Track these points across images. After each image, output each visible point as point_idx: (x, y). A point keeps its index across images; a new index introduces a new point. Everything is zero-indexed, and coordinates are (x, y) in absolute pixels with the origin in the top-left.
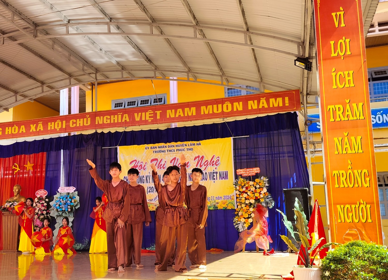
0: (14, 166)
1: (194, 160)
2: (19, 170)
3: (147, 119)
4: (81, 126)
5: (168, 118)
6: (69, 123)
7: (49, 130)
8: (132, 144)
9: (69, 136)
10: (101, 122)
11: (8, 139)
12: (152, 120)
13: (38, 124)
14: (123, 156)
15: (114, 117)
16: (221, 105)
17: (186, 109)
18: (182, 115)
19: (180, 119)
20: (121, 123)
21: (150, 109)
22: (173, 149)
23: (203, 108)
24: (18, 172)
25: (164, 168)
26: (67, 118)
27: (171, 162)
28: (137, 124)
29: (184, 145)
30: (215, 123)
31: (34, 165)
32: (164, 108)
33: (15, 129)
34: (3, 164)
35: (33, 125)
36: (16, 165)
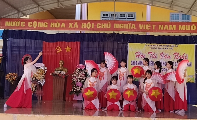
0: (57, 48)
2: (61, 51)
3: (146, 29)
4: (105, 28)
5: (159, 30)
6: (96, 25)
7: (82, 28)
8: (137, 42)
9: (96, 33)
10: (117, 27)
11: (52, 30)
12: (149, 29)
13: (75, 23)
14: (131, 49)
15: (126, 25)
16: (190, 26)
17: (170, 26)
18: (168, 29)
19: (166, 31)
20: (130, 29)
21: (148, 23)
22: (162, 47)
23: (180, 26)
24: (60, 52)
25: (156, 58)
26: (95, 22)
27: (160, 55)
28: (141, 31)
29: (168, 46)
30: (186, 35)
31: (71, 49)
32: (157, 24)
33: (58, 25)
34: (48, 47)
35: (71, 24)
36: (58, 48)
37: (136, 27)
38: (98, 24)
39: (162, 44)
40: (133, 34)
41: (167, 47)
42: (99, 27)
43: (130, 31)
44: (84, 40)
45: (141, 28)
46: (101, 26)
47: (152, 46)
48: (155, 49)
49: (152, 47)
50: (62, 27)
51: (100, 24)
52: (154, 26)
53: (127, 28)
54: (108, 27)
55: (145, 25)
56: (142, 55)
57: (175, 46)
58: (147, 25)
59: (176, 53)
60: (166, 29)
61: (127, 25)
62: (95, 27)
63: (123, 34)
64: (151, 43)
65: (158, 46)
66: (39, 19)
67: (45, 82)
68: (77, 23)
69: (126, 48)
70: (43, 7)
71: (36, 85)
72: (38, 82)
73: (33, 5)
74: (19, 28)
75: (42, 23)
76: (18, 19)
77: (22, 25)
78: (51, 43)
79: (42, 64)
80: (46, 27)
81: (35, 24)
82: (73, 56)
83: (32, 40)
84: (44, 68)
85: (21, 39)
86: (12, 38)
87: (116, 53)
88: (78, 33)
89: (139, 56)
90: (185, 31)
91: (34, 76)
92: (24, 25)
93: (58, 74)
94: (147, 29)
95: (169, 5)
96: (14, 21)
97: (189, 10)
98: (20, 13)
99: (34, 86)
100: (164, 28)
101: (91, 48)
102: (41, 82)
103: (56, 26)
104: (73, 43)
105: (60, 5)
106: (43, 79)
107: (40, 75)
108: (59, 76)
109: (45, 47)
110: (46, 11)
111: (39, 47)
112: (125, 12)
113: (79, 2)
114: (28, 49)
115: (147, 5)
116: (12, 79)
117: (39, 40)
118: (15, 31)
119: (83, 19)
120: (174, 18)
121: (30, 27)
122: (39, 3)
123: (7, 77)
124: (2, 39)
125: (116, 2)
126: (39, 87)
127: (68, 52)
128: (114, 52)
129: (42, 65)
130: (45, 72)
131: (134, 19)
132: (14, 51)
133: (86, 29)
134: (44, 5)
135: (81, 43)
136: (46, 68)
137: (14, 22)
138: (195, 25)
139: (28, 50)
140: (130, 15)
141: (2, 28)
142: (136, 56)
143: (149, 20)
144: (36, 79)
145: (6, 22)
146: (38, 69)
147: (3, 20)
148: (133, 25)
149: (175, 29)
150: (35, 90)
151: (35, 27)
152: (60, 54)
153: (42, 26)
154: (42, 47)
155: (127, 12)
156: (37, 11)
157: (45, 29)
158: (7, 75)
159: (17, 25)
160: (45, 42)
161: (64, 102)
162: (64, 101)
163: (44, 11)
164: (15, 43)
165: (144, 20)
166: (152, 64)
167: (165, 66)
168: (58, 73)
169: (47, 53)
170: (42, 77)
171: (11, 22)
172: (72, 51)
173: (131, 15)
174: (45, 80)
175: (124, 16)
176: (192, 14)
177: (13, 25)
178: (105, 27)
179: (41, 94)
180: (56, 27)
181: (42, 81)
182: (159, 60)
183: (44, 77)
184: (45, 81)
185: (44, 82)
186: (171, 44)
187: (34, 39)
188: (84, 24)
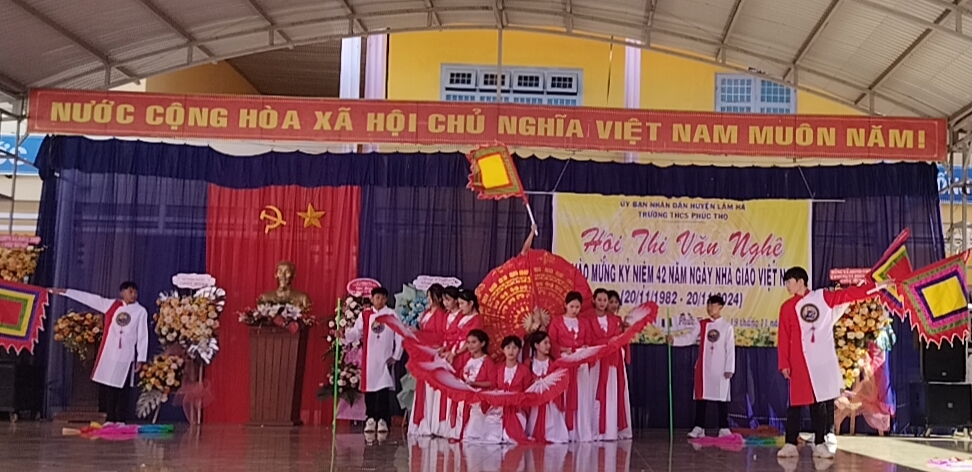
0: (266, 213)
1: (730, 241)
2: (285, 223)
3: (626, 138)
4: (460, 134)
5: (675, 143)
6: (427, 120)
7: (369, 132)
8: (590, 190)
9: (425, 154)
10: (512, 131)
11: (246, 141)
12: (637, 141)
13: (339, 112)
14: (567, 216)
15: (546, 122)
16: (791, 129)
17: (717, 128)
18: (707, 140)
19: (702, 147)
20: (562, 138)
21: (634, 116)
22: (685, 210)
23: (753, 130)
24: (279, 229)
25: (661, 252)
26: (422, 109)
27: (678, 240)
28: (602, 147)
29: (709, 206)
30: (777, 165)
31: (324, 216)
32: (668, 118)
33: (268, 118)
34: (230, 203)
35: (324, 114)
36: (271, 210)
37: (584, 132)
38: (432, 119)
39: (685, 200)
40: (574, 158)
41: (707, 212)
42: (436, 127)
43: (563, 147)
44: (377, 182)
45: (604, 134)
46: (445, 123)
47: (649, 204)
48: (661, 219)
49: (649, 209)
50: (285, 126)
51: (442, 118)
52: (654, 127)
53: (550, 133)
54: (475, 128)
55: (618, 125)
56: (609, 241)
57: (734, 207)
58: (628, 125)
59: (739, 234)
60: (702, 140)
61: (551, 121)
62: (422, 128)
63: (534, 157)
64: (642, 195)
65: (671, 205)
66: (191, 96)
67: (216, 348)
68: (350, 112)
69: (545, 214)
70: (207, 44)
71: (180, 361)
72: (189, 350)
73: (168, 39)
74: (108, 131)
75: (205, 110)
76: (103, 93)
77: (120, 119)
78: (240, 191)
79: (207, 277)
80: (221, 127)
81: (174, 115)
82: (330, 242)
83: (164, 180)
84: (215, 293)
85: (116, 174)
86: (80, 169)
87: (506, 230)
88: (352, 153)
89: (595, 243)
90: (774, 149)
91: (174, 326)
92: (130, 119)
93: (273, 319)
94: (628, 141)
95: (713, 48)
96: (89, 102)
97: (789, 69)
98: (112, 68)
99: (174, 366)
100: (692, 137)
101: (406, 209)
102: (199, 350)
103: (260, 125)
104: (333, 191)
105: (279, 41)
106: (209, 337)
107: (198, 322)
108: (273, 325)
109: (219, 208)
110: (219, 62)
111: (193, 207)
112: (538, 68)
113: (357, 27)
114: (145, 215)
115: (627, 47)
116: (79, 338)
117: (193, 178)
118: (91, 141)
119: (372, 97)
120: (733, 94)
121: (154, 128)
122: (193, 30)
123: (60, 330)
124: (37, 174)
125: (504, 31)
126: (193, 370)
127: (312, 227)
128: (496, 227)
129: (206, 282)
130: (216, 311)
131: (575, 94)
132: (86, 221)
133: (385, 136)
134: (211, 39)
135: (363, 193)
136: (222, 293)
137: (88, 107)
138: (812, 127)
139: (147, 219)
140: (559, 79)
141: (36, 127)
142: (587, 245)
143: (634, 103)
144: (180, 338)
145: (53, 104)
146: (190, 297)
147: (41, 95)
148: (572, 121)
149: (734, 140)
150: (178, 383)
151: (176, 128)
152: (278, 234)
153: (203, 123)
154: (205, 207)
155: (546, 69)
156: (186, 62)
157: (218, 133)
158: (60, 320)
159: (102, 117)
160: (218, 187)
161: (296, 428)
162: (295, 425)
163: (214, 62)
164: (90, 188)
165: (614, 103)
166: (646, 277)
167: (698, 282)
168: (272, 314)
169: (225, 233)
170: (207, 327)
171: (77, 106)
172: (328, 224)
173: (565, 79)
174: (217, 340)
175: (537, 85)
176: (799, 84)
177: (82, 116)
178: (460, 130)
179: (202, 399)
180: (262, 129)
181: (204, 345)
182: (674, 258)
183: (214, 327)
184: (218, 345)
185: (214, 350)
186: (721, 198)
187: (171, 176)
188: (376, 118)
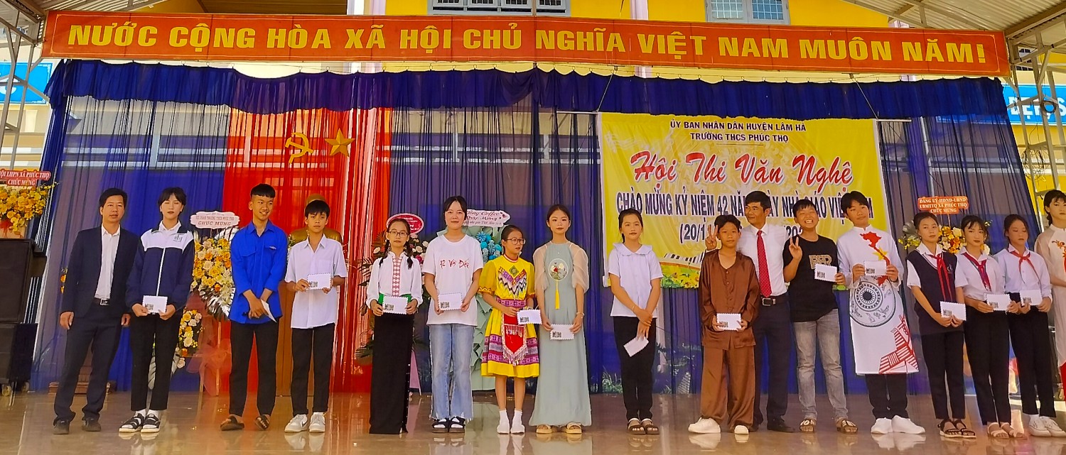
0: (292, 141)
1: (793, 166)
2: (312, 152)
3: (670, 52)
4: (497, 50)
5: (723, 57)
6: (462, 36)
7: (402, 50)
8: (636, 109)
9: (460, 72)
12: (682, 55)
14: (614, 138)
15: (585, 36)
16: (844, 42)
19: (753, 62)
21: (677, 30)
25: (719, 179)
27: (737, 166)
28: (647, 62)
29: (766, 127)
30: (834, 81)
31: (354, 141)
32: (713, 32)
33: (298, 37)
34: (253, 133)
35: (356, 32)
36: (298, 138)
41: (765, 133)
43: (604, 62)
44: (411, 104)
49: (702, 130)
52: (698, 40)
53: (590, 48)
55: (661, 38)
56: (662, 167)
57: (794, 127)
58: (671, 38)
59: (802, 158)
61: (590, 35)
62: (457, 44)
63: (574, 73)
64: (693, 115)
65: (726, 127)
66: (217, 16)
68: (382, 29)
72: (209, 304)
74: (128, 54)
75: (232, 31)
76: (127, 14)
78: (264, 116)
80: (248, 49)
81: (199, 36)
83: (184, 106)
89: (647, 170)
90: (829, 64)
94: (673, 56)
103: (289, 45)
104: (363, 114)
109: (241, 138)
117: (214, 104)
118: (108, 65)
127: (339, 156)
129: (229, 221)
138: (864, 41)
141: (52, 52)
142: (638, 172)
144: (201, 287)
145: (72, 27)
146: (212, 239)
147: (59, 19)
148: (612, 35)
149: (785, 55)
150: (195, 344)
151: (200, 50)
152: (303, 165)
153: (228, 44)
157: (245, 55)
159: (123, 40)
160: (240, 113)
166: (705, 209)
169: (246, 165)
171: (97, 29)
178: (497, 46)
180: (291, 49)
181: (227, 296)
182: (734, 187)
186: (779, 117)
187: (191, 102)
188: (409, 34)
